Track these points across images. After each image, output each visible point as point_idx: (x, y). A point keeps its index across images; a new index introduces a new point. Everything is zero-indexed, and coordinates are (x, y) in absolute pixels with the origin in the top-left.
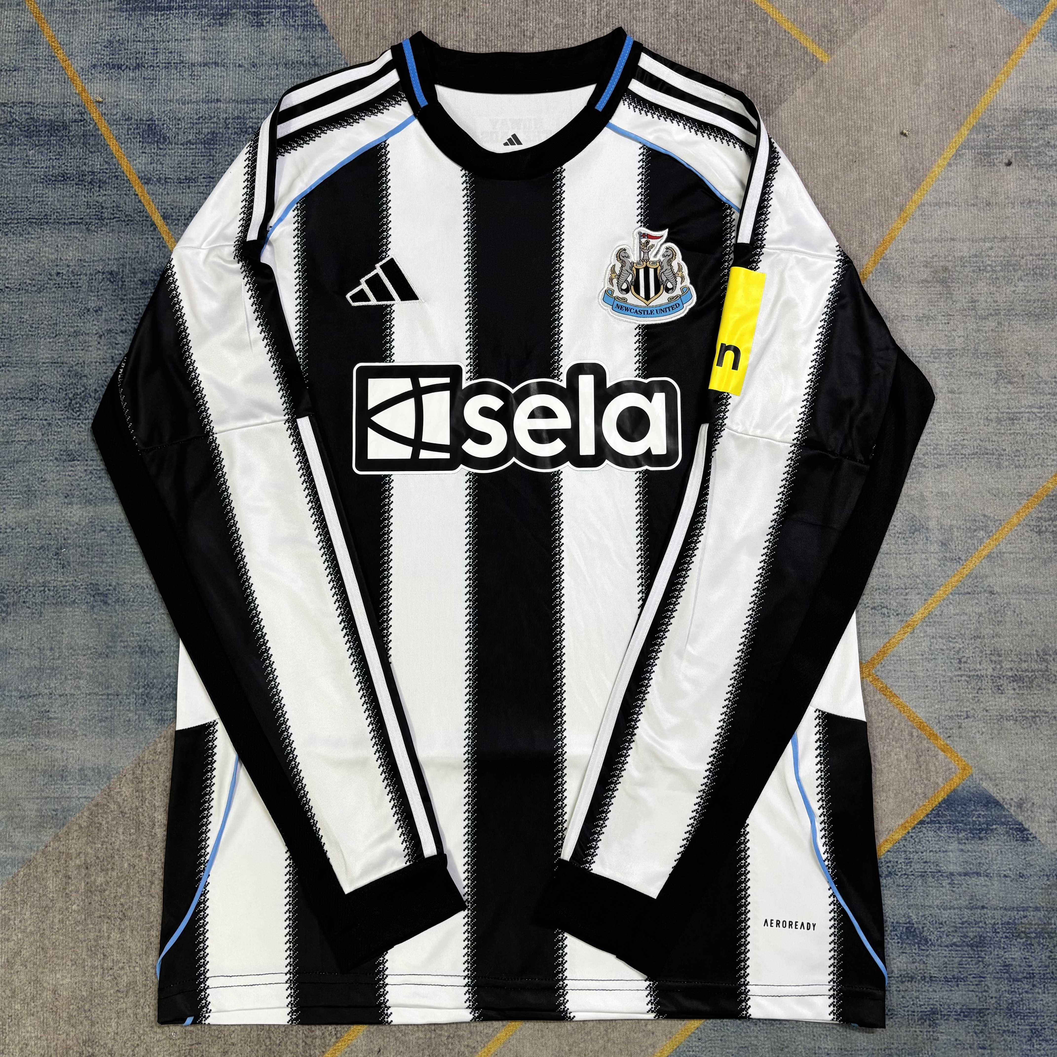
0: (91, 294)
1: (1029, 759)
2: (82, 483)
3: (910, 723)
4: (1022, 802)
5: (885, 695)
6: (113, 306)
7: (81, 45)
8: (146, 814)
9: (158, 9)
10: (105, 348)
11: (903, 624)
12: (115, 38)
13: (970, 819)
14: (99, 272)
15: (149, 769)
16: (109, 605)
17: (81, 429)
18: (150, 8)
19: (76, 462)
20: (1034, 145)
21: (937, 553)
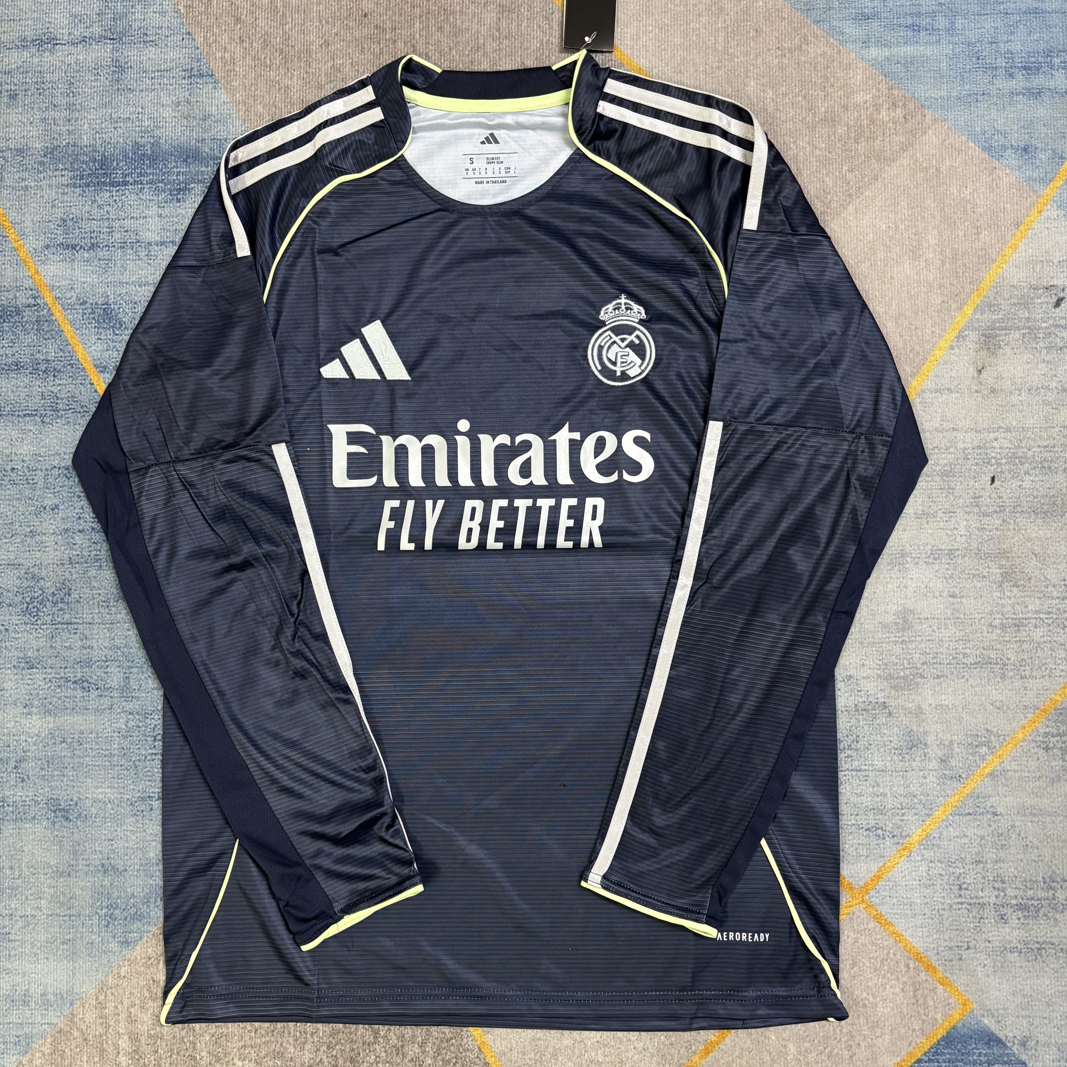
0: (47, 491)
1: (1033, 994)
2: (41, 692)
3: (906, 954)
4: (1025, 1039)
5: (880, 923)
6: (70, 504)
7: (33, 224)
8: (110, 1042)
9: (112, 184)
10: (62, 548)
11: (899, 847)
12: (68, 216)
13: (971, 1058)
14: (55, 467)
15: (112, 994)
16: (70, 821)
17: (40, 635)
18: (104, 184)
19: (34, 670)
20: (1044, 325)
21: (936, 770)
